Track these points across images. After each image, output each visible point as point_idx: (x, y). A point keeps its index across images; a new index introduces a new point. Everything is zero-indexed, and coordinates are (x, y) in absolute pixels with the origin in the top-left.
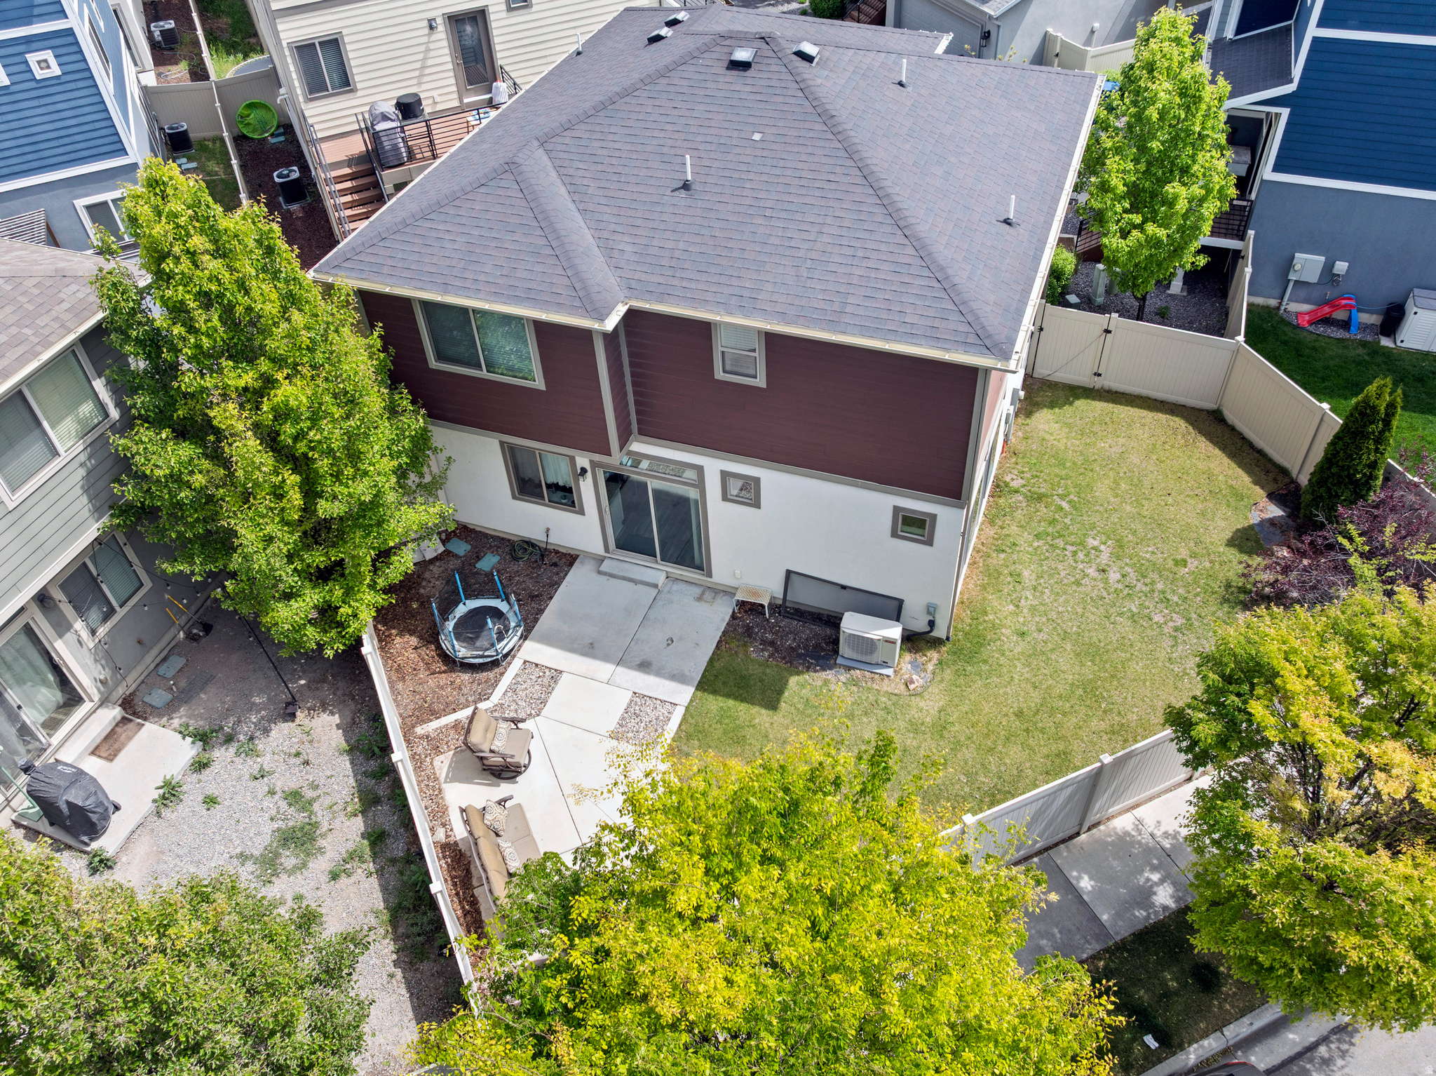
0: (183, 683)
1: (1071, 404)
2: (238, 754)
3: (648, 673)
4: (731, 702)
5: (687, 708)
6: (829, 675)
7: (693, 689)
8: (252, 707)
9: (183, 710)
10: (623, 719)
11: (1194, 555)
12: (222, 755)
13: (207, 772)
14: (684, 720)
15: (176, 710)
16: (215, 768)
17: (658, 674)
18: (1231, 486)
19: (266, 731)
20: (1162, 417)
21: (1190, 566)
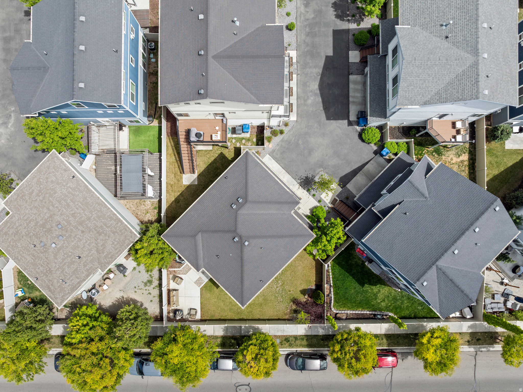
10: (197, 280)
14: (205, 284)
21: (291, 292)
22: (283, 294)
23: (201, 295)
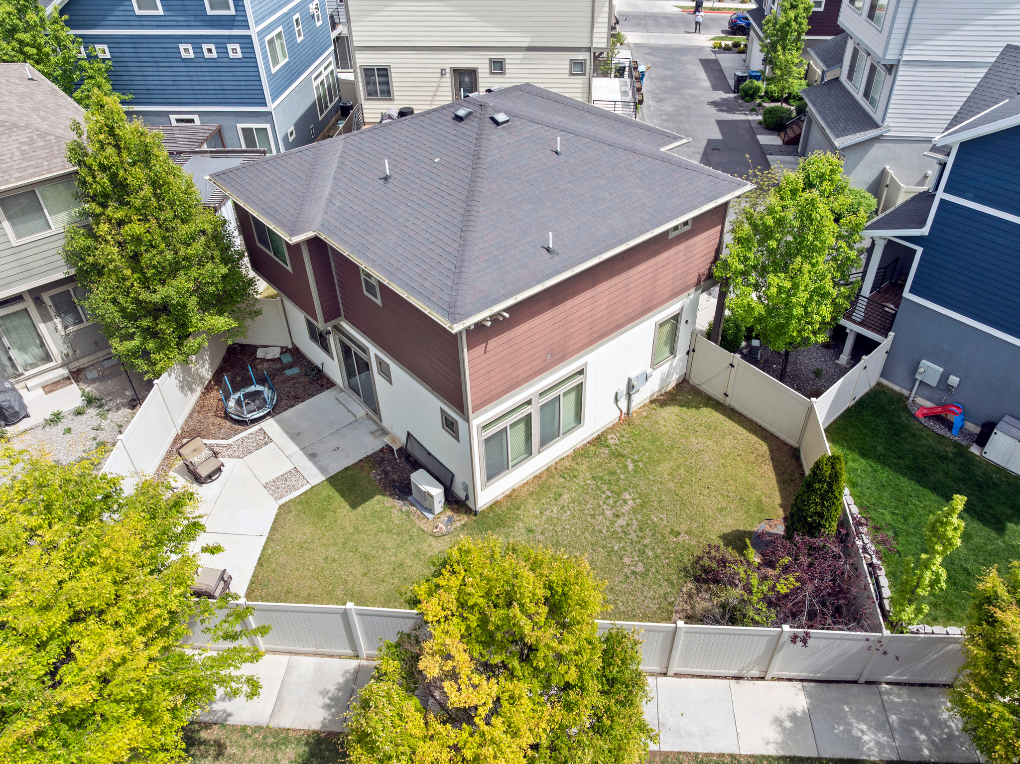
0: (107, 373)
1: (698, 408)
2: (97, 415)
3: (311, 460)
4: (337, 495)
5: (313, 487)
6: (398, 503)
7: (323, 478)
8: (123, 395)
9: (96, 385)
10: (277, 478)
11: (689, 533)
12: (92, 411)
13: (79, 417)
14: (305, 493)
15: (93, 383)
16: (84, 417)
17: (315, 464)
18: (760, 501)
19: (118, 409)
20: (754, 438)
21: (680, 538)
22: (647, 541)
23: (274, 529)
